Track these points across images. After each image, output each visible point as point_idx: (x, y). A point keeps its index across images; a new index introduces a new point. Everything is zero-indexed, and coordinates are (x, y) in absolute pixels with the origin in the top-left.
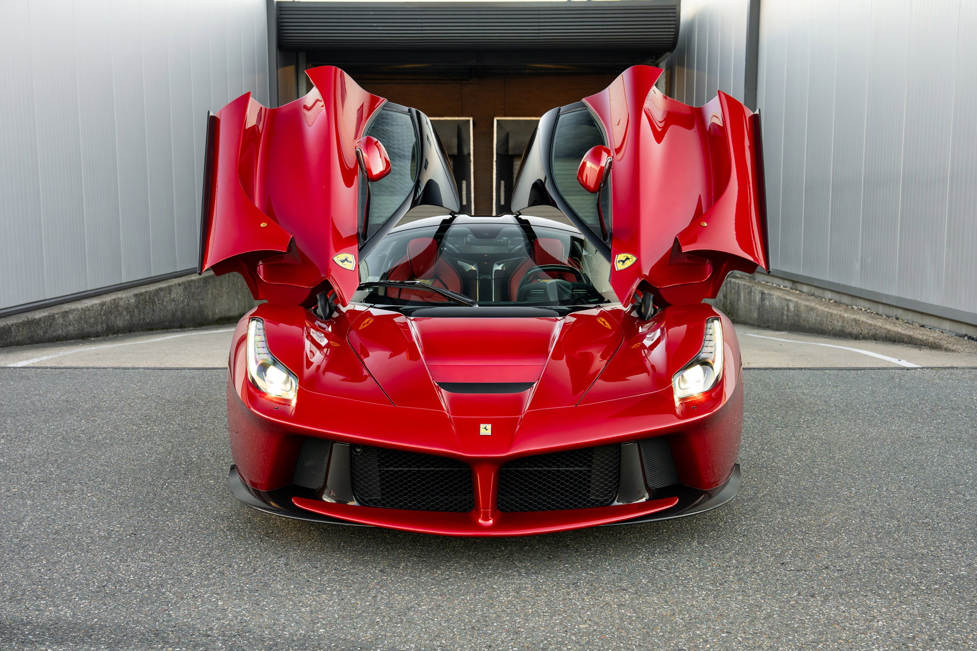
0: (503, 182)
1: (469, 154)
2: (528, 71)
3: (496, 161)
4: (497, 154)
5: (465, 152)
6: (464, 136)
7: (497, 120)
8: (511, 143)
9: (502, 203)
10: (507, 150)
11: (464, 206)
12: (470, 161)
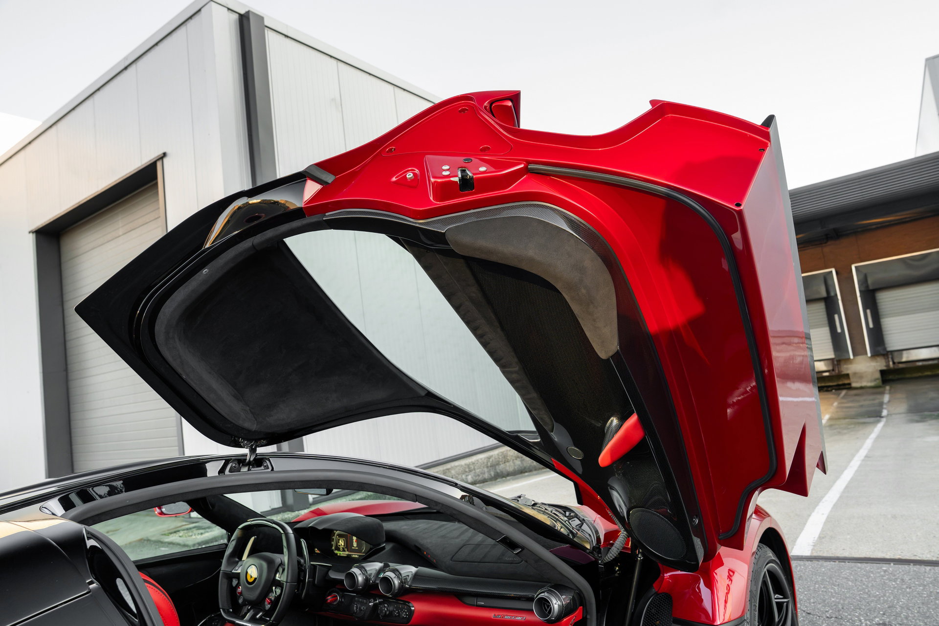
0: (868, 311)
1: (836, 295)
2: (874, 227)
3: (861, 296)
4: (860, 291)
5: (832, 294)
6: (829, 282)
7: (856, 267)
8: (870, 281)
9: (871, 326)
10: (867, 286)
11: (839, 333)
12: (838, 299)
